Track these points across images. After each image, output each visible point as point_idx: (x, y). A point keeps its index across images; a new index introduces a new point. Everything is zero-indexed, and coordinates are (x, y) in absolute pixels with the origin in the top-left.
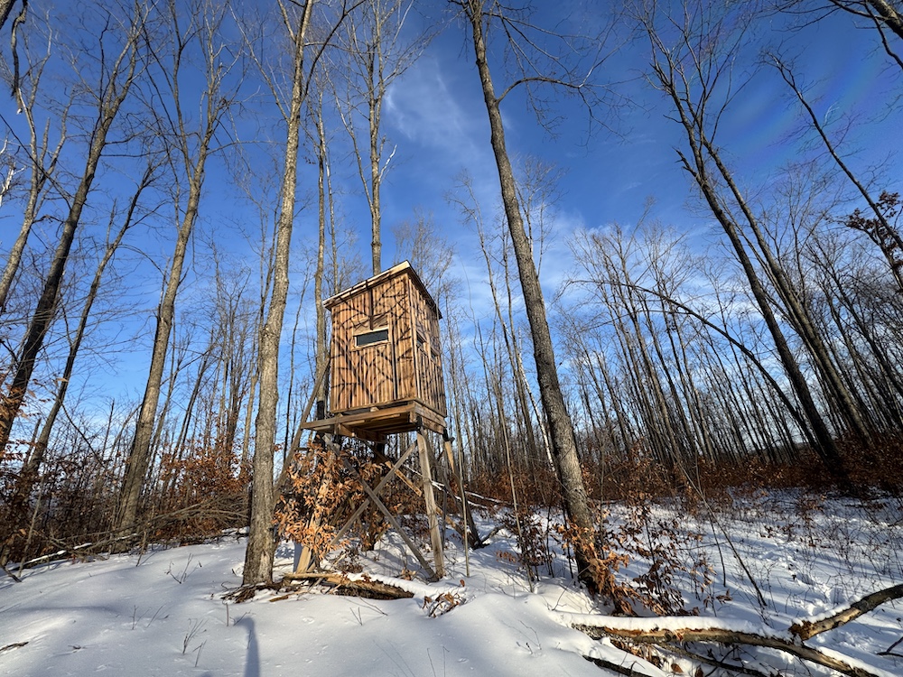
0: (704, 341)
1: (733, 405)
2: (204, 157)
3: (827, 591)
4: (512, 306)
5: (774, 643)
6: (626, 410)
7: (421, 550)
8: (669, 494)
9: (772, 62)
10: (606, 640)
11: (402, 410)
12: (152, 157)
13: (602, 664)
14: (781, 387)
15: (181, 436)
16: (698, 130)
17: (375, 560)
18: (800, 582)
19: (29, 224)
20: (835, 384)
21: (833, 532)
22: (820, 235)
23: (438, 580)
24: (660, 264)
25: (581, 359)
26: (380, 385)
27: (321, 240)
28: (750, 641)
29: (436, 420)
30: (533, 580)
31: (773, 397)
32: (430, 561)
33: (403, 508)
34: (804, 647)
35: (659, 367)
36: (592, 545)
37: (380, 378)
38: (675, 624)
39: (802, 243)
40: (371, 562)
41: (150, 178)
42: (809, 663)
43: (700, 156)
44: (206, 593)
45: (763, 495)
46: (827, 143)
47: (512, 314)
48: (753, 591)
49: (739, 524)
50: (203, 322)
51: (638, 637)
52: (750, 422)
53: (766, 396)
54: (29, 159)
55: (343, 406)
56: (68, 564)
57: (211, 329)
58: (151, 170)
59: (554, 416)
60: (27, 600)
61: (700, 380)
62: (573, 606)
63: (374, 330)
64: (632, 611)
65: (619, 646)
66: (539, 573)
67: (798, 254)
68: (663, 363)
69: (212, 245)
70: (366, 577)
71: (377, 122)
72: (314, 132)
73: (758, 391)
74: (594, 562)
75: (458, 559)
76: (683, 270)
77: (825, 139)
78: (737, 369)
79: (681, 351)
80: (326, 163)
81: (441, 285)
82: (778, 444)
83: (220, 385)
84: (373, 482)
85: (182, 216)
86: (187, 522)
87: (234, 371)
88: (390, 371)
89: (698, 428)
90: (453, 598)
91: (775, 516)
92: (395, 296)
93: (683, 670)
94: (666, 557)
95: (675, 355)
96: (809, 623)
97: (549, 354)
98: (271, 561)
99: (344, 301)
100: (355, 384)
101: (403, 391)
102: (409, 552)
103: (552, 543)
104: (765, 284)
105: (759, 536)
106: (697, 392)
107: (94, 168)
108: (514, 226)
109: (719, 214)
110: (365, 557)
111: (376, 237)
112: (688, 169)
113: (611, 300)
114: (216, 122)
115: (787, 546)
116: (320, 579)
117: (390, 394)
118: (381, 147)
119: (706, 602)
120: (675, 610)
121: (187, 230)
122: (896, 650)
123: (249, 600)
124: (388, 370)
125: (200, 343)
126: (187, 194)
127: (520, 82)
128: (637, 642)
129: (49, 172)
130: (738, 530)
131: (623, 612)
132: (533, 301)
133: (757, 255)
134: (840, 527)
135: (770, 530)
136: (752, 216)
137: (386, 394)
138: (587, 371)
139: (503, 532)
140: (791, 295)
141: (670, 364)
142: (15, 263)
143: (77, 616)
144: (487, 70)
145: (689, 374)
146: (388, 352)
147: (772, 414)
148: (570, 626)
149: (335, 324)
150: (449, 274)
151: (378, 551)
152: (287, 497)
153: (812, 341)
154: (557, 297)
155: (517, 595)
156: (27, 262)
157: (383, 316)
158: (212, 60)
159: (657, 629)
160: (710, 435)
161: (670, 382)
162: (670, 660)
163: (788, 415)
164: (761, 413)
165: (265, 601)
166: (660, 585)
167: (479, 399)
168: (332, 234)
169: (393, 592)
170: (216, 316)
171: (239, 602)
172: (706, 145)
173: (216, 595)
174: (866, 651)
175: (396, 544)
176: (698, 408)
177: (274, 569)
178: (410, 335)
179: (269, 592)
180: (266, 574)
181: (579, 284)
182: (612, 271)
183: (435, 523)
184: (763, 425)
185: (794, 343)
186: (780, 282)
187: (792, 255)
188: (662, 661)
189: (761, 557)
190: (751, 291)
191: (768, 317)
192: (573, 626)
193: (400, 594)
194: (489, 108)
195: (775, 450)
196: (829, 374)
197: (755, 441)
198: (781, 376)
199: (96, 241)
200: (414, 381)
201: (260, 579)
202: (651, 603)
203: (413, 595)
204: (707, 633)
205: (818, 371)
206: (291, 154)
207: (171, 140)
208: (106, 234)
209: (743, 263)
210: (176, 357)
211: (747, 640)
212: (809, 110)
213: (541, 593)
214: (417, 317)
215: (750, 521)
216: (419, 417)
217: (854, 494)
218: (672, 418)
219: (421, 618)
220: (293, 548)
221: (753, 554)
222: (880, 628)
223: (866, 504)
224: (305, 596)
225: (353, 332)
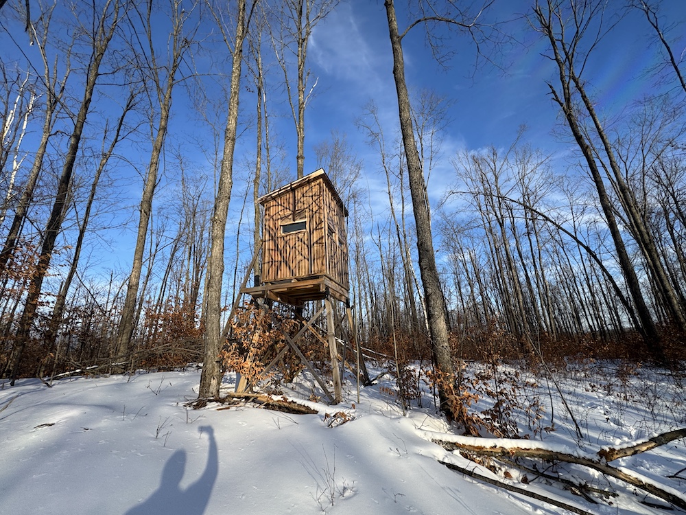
0: (557, 244)
1: (576, 296)
2: (171, 86)
3: (633, 432)
4: (405, 212)
5: (584, 462)
6: (489, 295)
7: (327, 385)
8: (517, 358)
9: (640, 6)
10: (457, 452)
11: (315, 282)
12: (133, 86)
13: (452, 467)
14: (617, 283)
15: (159, 298)
16: (568, 66)
17: (293, 389)
18: (612, 424)
19: (47, 137)
20: (662, 281)
21: (644, 392)
22: (665, 160)
23: (337, 404)
24: (526, 181)
25: (456, 254)
26: (299, 263)
27: (259, 154)
28: (566, 459)
29: (340, 292)
30: (406, 408)
31: (609, 291)
32: (332, 392)
33: (315, 354)
34: (607, 466)
35: (519, 264)
36: (451, 385)
37: (299, 258)
38: (509, 444)
39: (649, 166)
40: (289, 390)
41: (132, 103)
42: (611, 478)
43: (568, 89)
44: (173, 402)
45: (591, 363)
46: (681, 78)
47: (405, 216)
48: (573, 428)
49: (570, 382)
50: (173, 216)
51: (481, 451)
52: (589, 310)
53: (604, 290)
54: (44, 86)
55: (271, 277)
56: (83, 378)
57: (179, 221)
58: (132, 97)
59: (429, 290)
60: (54, 398)
61: (551, 276)
62: (434, 428)
63: (296, 222)
64: (478, 434)
65: (466, 457)
66: (411, 405)
67: (644, 175)
68: (522, 260)
69: (178, 157)
70: (284, 399)
71: (304, 57)
72: (253, 65)
73: (597, 286)
74: (452, 397)
75: (353, 392)
76: (545, 186)
77: (679, 74)
78: (582, 268)
79: (538, 251)
80: (263, 91)
81: (351, 193)
82: (609, 327)
83: (186, 263)
84: (292, 334)
85: (155, 132)
86: (163, 356)
87: (195, 253)
88: (307, 253)
89: (546, 311)
90: (346, 416)
91: (599, 377)
92: (312, 196)
93: (513, 476)
94: (507, 398)
95: (532, 254)
96: (614, 450)
97: (429, 244)
98: (219, 384)
99: (274, 198)
100: (281, 262)
101: (316, 268)
102: (317, 384)
103: (422, 385)
104: (613, 199)
105: (584, 390)
106: (547, 283)
107: (91, 94)
108: (407, 142)
109: (579, 139)
110: (286, 387)
111: (301, 152)
112: (557, 100)
113: (484, 208)
114: (180, 58)
115: (606, 399)
116: (252, 398)
117: (307, 270)
118: (306, 78)
119: (535, 431)
120: (511, 436)
121: (159, 144)
122: (681, 475)
123: (203, 408)
124: (305, 252)
125: (172, 232)
126: (159, 116)
127: (419, 21)
128: (479, 455)
129: (59, 97)
130: (568, 385)
131: (471, 434)
132: (419, 201)
133: (608, 175)
134: (651, 388)
135: (593, 387)
136: (607, 141)
137: (303, 270)
138: (461, 265)
139: (387, 376)
140: (633, 208)
141: (528, 262)
142: (39, 166)
143: (87, 410)
144: (393, 11)
145: (542, 269)
146: (306, 238)
147: (607, 304)
148: (430, 440)
149: (267, 217)
150: (357, 185)
151: (296, 383)
152: (231, 341)
153: (646, 246)
154: (441, 204)
155: (393, 417)
156: (46, 166)
157: (303, 211)
158: (176, 6)
159: (496, 446)
160: (555, 318)
161: (527, 275)
162: (504, 469)
163: (620, 306)
164: (598, 303)
165: (213, 409)
166: (501, 417)
167: (376, 281)
168: (267, 149)
169: (303, 409)
170: (183, 212)
171: (195, 409)
172: (574, 80)
173: (180, 403)
174: (658, 474)
175: (308, 380)
176: (547, 296)
177: (220, 390)
178: (323, 226)
179: (217, 404)
180: (214, 392)
181: (459, 194)
182: (487, 186)
183: (336, 366)
184: (598, 311)
185: (631, 247)
186: (625, 197)
187: (639, 176)
188: (497, 469)
189: (583, 405)
190: (600, 205)
191: (612, 226)
192: (433, 440)
193: (308, 411)
194: (393, 43)
195: (607, 332)
196: (658, 273)
197: (591, 324)
198: (618, 275)
199: (94, 150)
200: (324, 260)
201: (211, 395)
202: (493, 429)
203: (318, 412)
204: (533, 452)
205: (650, 272)
206: (235, 81)
207: (147, 72)
208: (101, 146)
209: (596, 181)
210: (155, 240)
211: (563, 458)
212: (668, 48)
213: (410, 417)
214: (328, 212)
215: (578, 380)
216: (327, 288)
217: (666, 365)
218: (525, 303)
219: (323, 427)
220: (235, 377)
221: (578, 402)
222: (672, 459)
223: (674, 374)
224: (241, 408)
225: (280, 223)
